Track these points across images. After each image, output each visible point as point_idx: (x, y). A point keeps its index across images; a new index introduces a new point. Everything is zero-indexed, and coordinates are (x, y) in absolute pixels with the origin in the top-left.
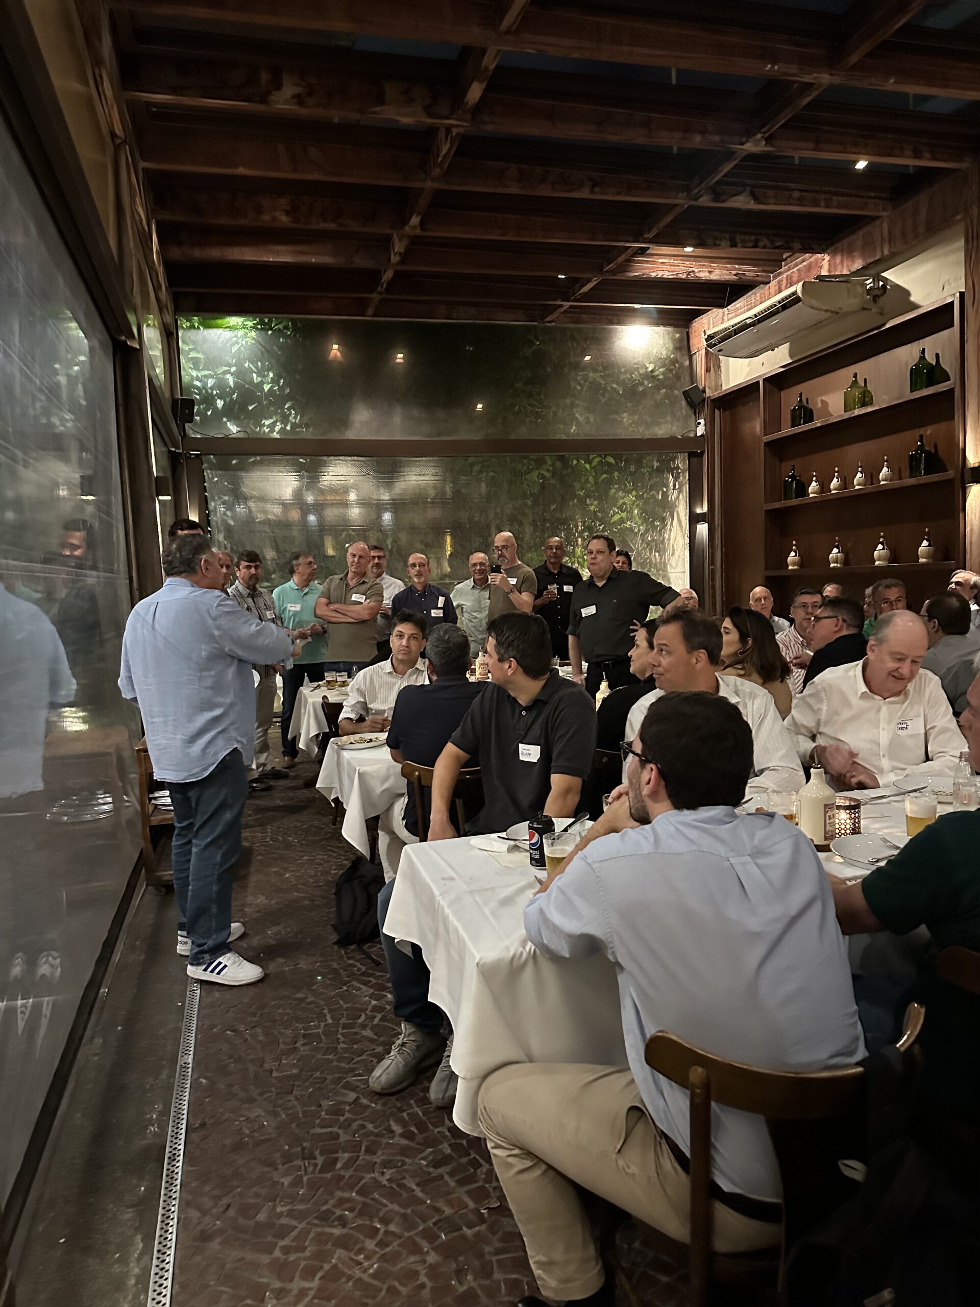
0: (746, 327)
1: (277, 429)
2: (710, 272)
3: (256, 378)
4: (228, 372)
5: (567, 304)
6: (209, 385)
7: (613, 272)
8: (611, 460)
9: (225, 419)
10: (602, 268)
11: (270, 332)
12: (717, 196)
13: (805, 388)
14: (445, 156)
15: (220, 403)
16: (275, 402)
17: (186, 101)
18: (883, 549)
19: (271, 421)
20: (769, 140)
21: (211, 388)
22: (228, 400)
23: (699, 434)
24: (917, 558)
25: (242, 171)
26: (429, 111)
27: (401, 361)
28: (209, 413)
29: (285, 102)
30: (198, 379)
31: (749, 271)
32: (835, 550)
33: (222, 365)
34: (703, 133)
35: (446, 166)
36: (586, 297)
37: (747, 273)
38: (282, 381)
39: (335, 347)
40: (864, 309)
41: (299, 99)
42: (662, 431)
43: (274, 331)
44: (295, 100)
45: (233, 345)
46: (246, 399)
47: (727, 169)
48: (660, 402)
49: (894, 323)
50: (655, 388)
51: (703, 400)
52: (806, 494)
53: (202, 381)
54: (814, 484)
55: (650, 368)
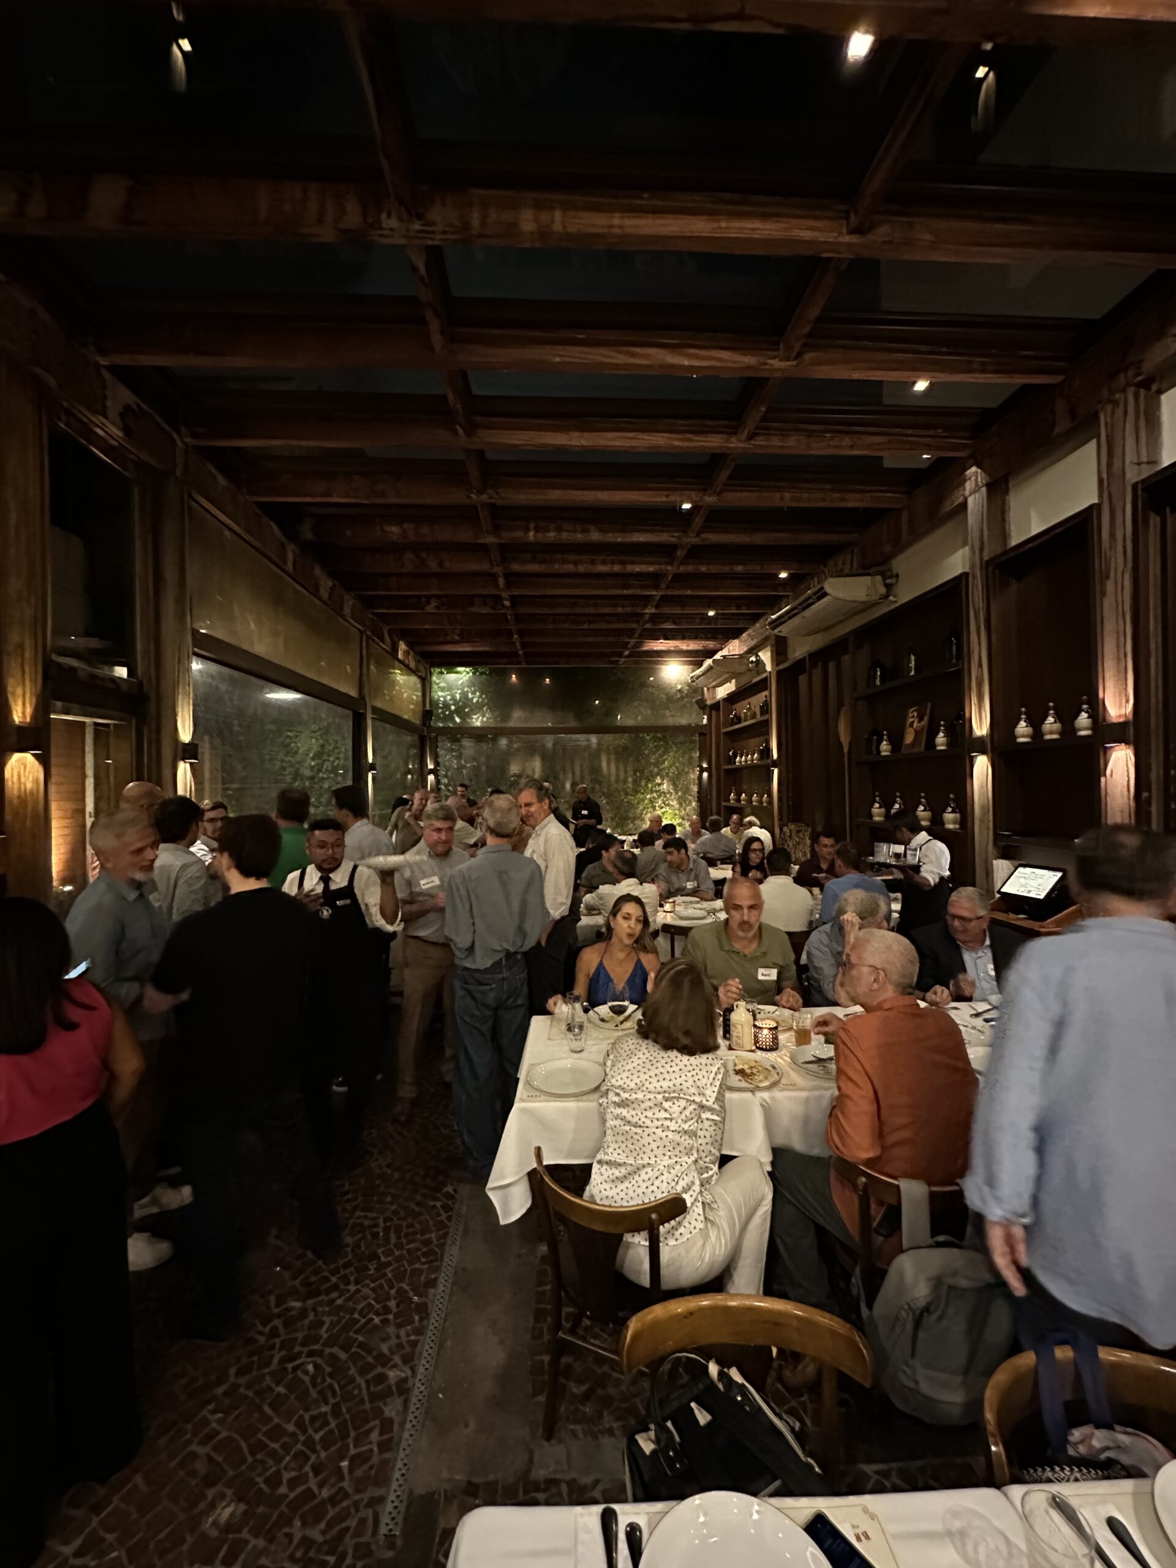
0: (700, 676)
1: (480, 719)
2: (688, 646)
3: (470, 696)
4: (457, 693)
5: (624, 660)
6: (448, 699)
7: (633, 648)
8: (659, 735)
9: (455, 715)
10: (627, 646)
11: (477, 673)
12: (654, 623)
13: (738, 706)
14: (511, 618)
15: (453, 708)
16: (478, 708)
17: (392, 611)
18: (756, 796)
19: (477, 716)
20: (657, 607)
21: (450, 700)
22: (457, 706)
23: (704, 724)
24: (762, 803)
25: (427, 627)
26: (493, 608)
27: (548, 682)
28: (447, 713)
29: (431, 609)
30: (442, 696)
31: (711, 644)
32: (744, 795)
33: (454, 690)
34: (623, 606)
35: (514, 621)
36: (628, 656)
37: (709, 645)
38: (484, 696)
39: (514, 676)
40: (750, 671)
41: (438, 608)
42: (684, 721)
43: (480, 673)
45: (460, 679)
46: (465, 706)
47: (647, 617)
48: (684, 706)
49: (755, 680)
50: (682, 698)
51: (706, 705)
52: (735, 763)
53: (444, 697)
54: (738, 758)
55: (679, 687)
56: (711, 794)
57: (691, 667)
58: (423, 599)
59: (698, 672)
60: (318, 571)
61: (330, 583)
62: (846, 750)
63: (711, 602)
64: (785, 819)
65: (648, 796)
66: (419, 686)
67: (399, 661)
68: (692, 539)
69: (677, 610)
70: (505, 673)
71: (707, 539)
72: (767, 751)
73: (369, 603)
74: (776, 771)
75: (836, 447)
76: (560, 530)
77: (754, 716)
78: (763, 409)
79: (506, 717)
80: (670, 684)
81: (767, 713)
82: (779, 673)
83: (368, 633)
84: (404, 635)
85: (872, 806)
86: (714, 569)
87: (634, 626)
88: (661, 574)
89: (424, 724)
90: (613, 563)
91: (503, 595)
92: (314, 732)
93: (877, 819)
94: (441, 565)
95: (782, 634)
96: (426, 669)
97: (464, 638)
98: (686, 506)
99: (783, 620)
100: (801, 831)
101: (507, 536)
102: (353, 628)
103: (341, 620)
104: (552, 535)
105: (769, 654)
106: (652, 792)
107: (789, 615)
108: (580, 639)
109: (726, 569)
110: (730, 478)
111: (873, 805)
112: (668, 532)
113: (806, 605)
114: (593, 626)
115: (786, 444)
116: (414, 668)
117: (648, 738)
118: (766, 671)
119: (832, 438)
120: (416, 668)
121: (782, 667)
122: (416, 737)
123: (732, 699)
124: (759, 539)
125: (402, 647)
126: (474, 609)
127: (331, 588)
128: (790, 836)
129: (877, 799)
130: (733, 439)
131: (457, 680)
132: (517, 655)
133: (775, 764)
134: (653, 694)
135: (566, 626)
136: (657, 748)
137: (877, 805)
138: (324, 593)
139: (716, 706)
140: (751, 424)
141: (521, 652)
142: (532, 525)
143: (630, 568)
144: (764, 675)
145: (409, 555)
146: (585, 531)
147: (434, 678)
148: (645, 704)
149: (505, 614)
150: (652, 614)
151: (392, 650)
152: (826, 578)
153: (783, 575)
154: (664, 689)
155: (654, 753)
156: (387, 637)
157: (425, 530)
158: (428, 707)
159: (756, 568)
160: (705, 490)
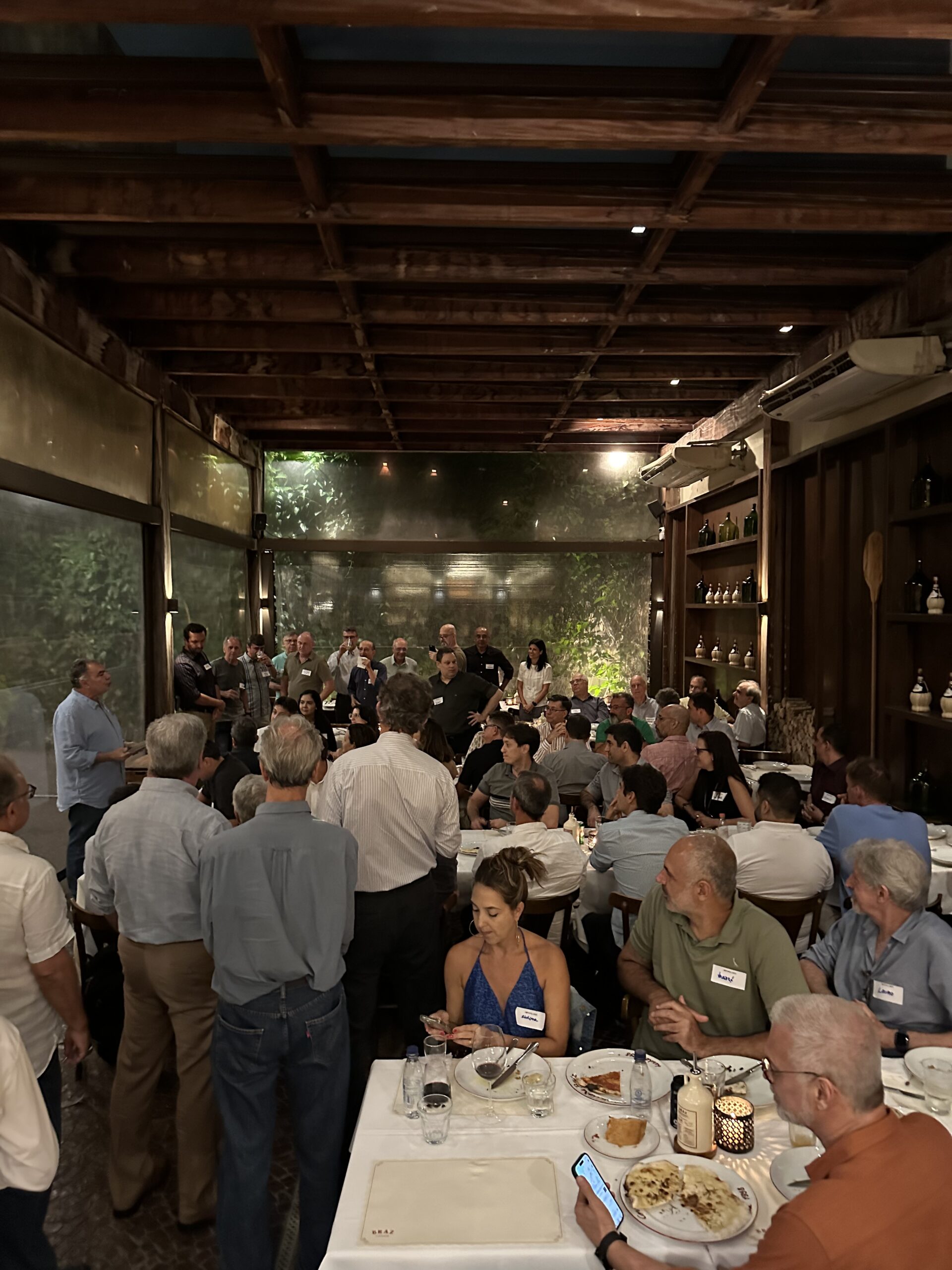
0: (658, 471)
1: (335, 528)
2: (639, 425)
3: (322, 493)
4: (302, 488)
5: (545, 444)
6: (289, 498)
7: (559, 428)
8: (596, 556)
9: (300, 521)
10: (549, 426)
11: (332, 461)
12: (589, 395)
13: (710, 516)
14: (377, 387)
15: (297, 510)
16: (333, 511)
17: (200, 374)
18: (734, 653)
19: (331, 523)
21: (292, 499)
22: (302, 508)
23: (661, 539)
24: (744, 665)
25: (253, 396)
26: (349, 372)
27: (435, 474)
28: (288, 517)
29: (258, 372)
30: (280, 493)
31: (674, 423)
32: (716, 648)
33: (297, 484)
35: (382, 390)
36: (550, 440)
37: (672, 425)
38: (341, 494)
39: (385, 465)
40: (731, 465)
41: (267, 370)
42: (630, 535)
43: (336, 461)
44: (264, 371)
45: (307, 469)
46: (314, 508)
47: (578, 387)
48: (633, 512)
49: (738, 481)
50: (629, 500)
51: (664, 512)
52: (704, 601)
53: (284, 495)
54: (709, 593)
55: (625, 484)
56: (667, 643)
57: (644, 454)
58: (246, 358)
59: (654, 465)
60: (83, 319)
61: (105, 337)
62: (874, 598)
63: (676, 365)
64: (777, 691)
65: (577, 642)
66: (247, 478)
67: (214, 444)
68: (646, 277)
69: (623, 377)
70: (370, 462)
71: (672, 277)
72: (751, 590)
73: (166, 361)
74: (765, 619)
75: (876, 142)
76: (445, 262)
77: (734, 534)
78: (763, 84)
79: (372, 525)
80: (612, 479)
81: (755, 532)
82: (774, 473)
83: (164, 406)
84: (221, 406)
85: (911, 690)
86: (682, 318)
87: (560, 399)
88: (599, 327)
89: (254, 536)
90: (526, 310)
91: (363, 355)
92: (93, 543)
93: (917, 708)
94: (267, 311)
95: (780, 418)
96: (256, 455)
97: (310, 411)
98: (638, 230)
99: (783, 398)
100: (800, 712)
101: (364, 271)
102: (141, 400)
103: (122, 390)
104: (432, 270)
105: (761, 441)
106: (581, 636)
107: (795, 391)
108: (479, 417)
109: (697, 319)
110: (707, 186)
111: (913, 687)
112: (611, 265)
113: (819, 379)
114: (497, 399)
115: (796, 138)
116: (237, 454)
117: (578, 558)
118: (756, 468)
119: (870, 127)
120: (241, 452)
121: (779, 465)
122: (242, 553)
123: (702, 505)
124: (751, 276)
125: (219, 423)
126: (322, 374)
127: (105, 344)
128: (785, 718)
129: (920, 678)
130: (712, 129)
131: (299, 470)
132: (389, 437)
133: (764, 609)
134: (588, 494)
135: (458, 398)
136: (591, 573)
137: (919, 688)
138: (94, 351)
139: (679, 514)
140: (743, 105)
141: (393, 433)
142: (402, 255)
143: (552, 318)
144: (753, 475)
145: (219, 296)
146: (484, 264)
147: (269, 466)
148: (575, 508)
149: (369, 382)
150: (585, 382)
151: (203, 428)
152: (853, 340)
153: (785, 329)
154: (603, 486)
155: (586, 580)
156: (194, 410)
157: (242, 262)
158: (259, 511)
159: (744, 319)
160: (668, 205)
